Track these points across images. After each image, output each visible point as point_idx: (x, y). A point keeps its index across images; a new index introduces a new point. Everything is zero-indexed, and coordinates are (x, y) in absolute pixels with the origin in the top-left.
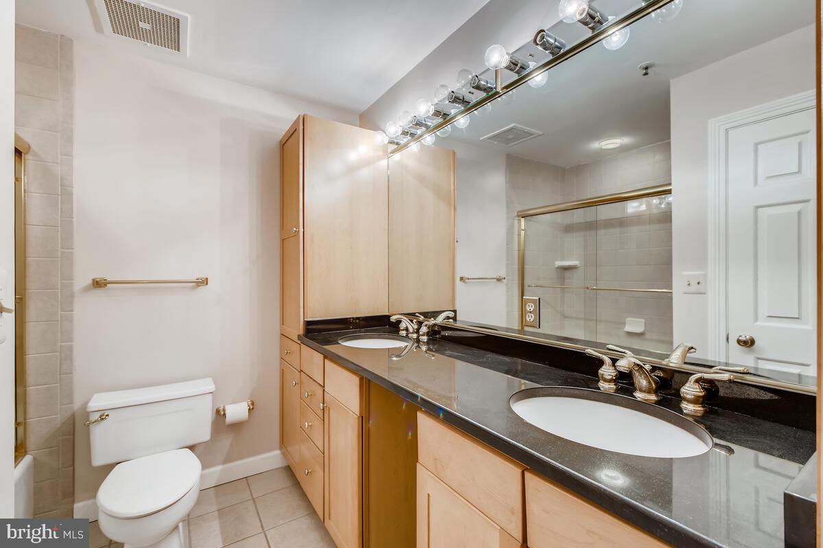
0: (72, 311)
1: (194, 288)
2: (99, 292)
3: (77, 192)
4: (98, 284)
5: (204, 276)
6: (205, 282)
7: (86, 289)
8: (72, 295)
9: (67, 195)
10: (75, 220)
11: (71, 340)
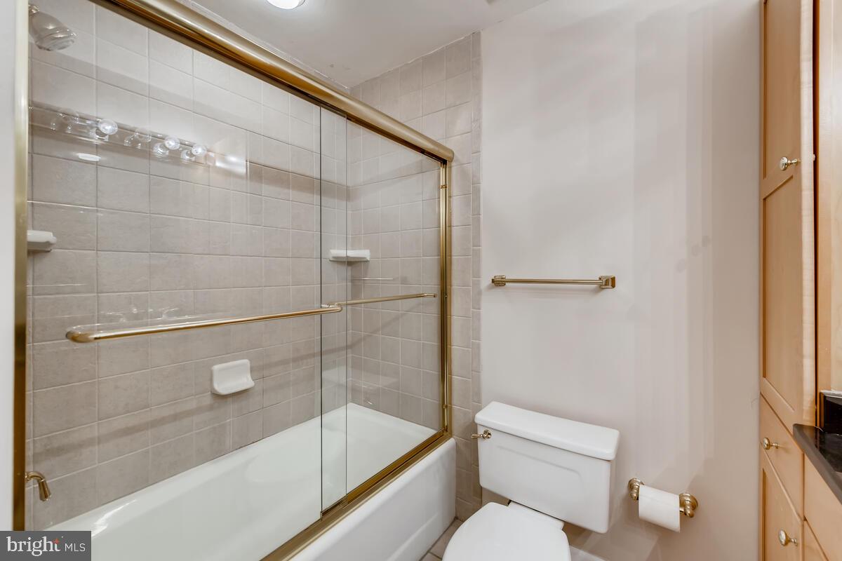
0: (479, 309)
1: (597, 291)
2: (499, 290)
3: (485, 186)
4: (498, 283)
5: (610, 274)
6: (610, 282)
7: (489, 288)
8: (480, 293)
9: (477, 191)
10: (481, 217)
11: (479, 339)
